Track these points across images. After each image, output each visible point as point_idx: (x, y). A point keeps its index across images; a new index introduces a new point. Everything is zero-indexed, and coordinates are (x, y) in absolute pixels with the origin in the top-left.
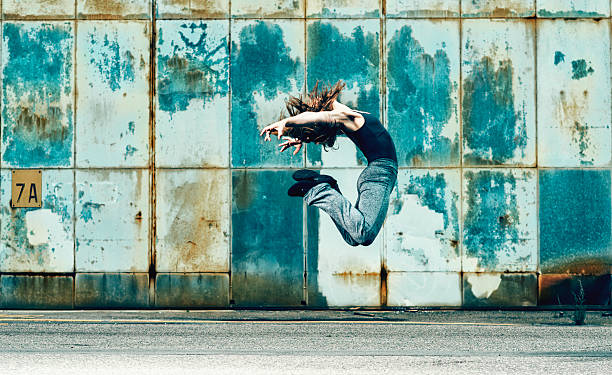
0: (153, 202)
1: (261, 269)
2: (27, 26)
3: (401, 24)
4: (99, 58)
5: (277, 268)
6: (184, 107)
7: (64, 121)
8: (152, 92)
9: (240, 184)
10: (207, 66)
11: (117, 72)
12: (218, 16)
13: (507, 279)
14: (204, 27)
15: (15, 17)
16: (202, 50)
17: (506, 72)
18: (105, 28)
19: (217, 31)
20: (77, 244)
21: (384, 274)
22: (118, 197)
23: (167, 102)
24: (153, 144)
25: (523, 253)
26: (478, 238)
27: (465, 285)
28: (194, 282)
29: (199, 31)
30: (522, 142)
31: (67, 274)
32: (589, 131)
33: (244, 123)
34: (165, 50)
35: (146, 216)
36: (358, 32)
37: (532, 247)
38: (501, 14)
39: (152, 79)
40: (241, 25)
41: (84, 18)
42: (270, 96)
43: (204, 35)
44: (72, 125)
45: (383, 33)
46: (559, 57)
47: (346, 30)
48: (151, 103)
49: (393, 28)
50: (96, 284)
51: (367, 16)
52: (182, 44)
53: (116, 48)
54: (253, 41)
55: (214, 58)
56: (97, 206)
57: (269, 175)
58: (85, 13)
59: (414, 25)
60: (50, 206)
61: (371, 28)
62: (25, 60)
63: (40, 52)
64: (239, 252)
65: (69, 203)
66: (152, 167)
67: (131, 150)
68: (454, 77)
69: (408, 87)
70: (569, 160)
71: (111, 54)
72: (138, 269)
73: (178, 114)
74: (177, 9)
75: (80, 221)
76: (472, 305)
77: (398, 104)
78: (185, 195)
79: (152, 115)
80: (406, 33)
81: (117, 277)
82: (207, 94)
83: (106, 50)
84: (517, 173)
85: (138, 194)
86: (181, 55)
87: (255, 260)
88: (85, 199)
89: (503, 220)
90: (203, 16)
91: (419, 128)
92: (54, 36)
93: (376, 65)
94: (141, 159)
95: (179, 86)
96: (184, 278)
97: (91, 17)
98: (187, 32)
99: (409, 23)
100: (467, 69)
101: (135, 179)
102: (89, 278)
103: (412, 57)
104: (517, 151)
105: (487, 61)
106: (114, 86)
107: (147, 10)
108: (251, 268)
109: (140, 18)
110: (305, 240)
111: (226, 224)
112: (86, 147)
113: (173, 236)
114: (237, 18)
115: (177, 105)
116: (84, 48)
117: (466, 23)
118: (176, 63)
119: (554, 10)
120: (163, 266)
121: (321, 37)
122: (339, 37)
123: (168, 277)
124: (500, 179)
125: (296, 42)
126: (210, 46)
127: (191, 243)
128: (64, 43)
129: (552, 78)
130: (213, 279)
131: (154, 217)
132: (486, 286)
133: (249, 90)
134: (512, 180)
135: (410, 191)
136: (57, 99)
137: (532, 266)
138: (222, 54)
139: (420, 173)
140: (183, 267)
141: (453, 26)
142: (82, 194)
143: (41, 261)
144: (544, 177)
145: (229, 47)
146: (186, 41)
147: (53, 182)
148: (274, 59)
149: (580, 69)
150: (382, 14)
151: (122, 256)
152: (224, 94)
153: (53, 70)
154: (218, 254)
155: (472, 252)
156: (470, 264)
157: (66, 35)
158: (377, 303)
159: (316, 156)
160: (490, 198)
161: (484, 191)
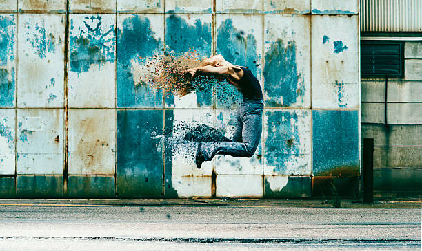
0: (67, 130)
1: (136, 172)
3: (225, 18)
4: (32, 38)
5: (145, 172)
6: (86, 69)
7: (10, 78)
8: (66, 60)
10: (101, 44)
11: (44, 46)
12: (108, 12)
13: (294, 180)
14: (100, 18)
16: (98, 33)
17: (292, 48)
18: (37, 18)
19: (108, 21)
20: (17, 157)
21: (214, 176)
22: (46, 125)
23: (76, 66)
24: (66, 93)
25: (302, 163)
26: (274, 153)
27: (265, 183)
28: (92, 180)
29: (96, 21)
30: (301, 93)
31: (11, 176)
32: (345, 86)
33: (125, 80)
34: (74, 33)
35: (62, 139)
36: (198, 23)
37: (308, 160)
38: (289, 12)
39: (66, 51)
40: (122, 18)
41: (22, 12)
42: (141, 62)
43: (100, 24)
44: (15, 81)
45: (214, 23)
46: (325, 39)
47: (191, 22)
48: (66, 66)
49: (220, 20)
50: (29, 181)
51: (204, 12)
52: (86, 29)
53: (43, 31)
54: (131, 27)
55: (106, 38)
56: (31, 132)
57: (141, 113)
58: (23, 9)
59: (233, 18)
61: (206, 20)
64: (121, 162)
65: (12, 130)
66: (66, 108)
67: (52, 97)
68: (259, 52)
69: (230, 57)
70: (332, 105)
71: (40, 35)
72: (56, 173)
73: (83, 74)
74: (82, 7)
75: (19, 142)
76: (270, 196)
78: (87, 125)
79: (66, 74)
80: (229, 23)
81: (43, 178)
82: (102, 61)
83: (37, 32)
84: (299, 112)
85: (57, 124)
86: (85, 36)
87: (131, 167)
88: (23, 128)
89: (290, 142)
90: (99, 12)
92: (3, 24)
93: (210, 43)
94: (59, 101)
95: (84, 56)
96: (86, 177)
97: (28, 12)
98: (89, 22)
99: (230, 17)
100: (267, 46)
101: (55, 115)
102: (25, 178)
103: (232, 39)
104: (299, 99)
105: (280, 42)
106: (41, 54)
107: (63, 8)
108: (129, 172)
109: (59, 12)
111: (113, 144)
112: (23, 93)
113: (79, 151)
114: (121, 13)
115: (82, 67)
116: (23, 31)
117: (267, 18)
118: (82, 41)
119: (322, 10)
120: (72, 171)
121: (175, 25)
122: (186, 25)
123: (75, 177)
124: (288, 116)
125: (158, 27)
126: (103, 30)
127: (91, 156)
128: (10, 28)
129: (323, 52)
130: (104, 179)
131: (67, 139)
132: (278, 184)
133: (129, 58)
134: (295, 117)
136: (5, 63)
137: (308, 171)
138: (111, 35)
140: (85, 171)
141: (258, 19)
142: (21, 124)
144: (315, 115)
145: (116, 31)
146: (88, 27)
147: (3, 117)
148: (145, 39)
149: (338, 46)
150: (213, 11)
151: (46, 164)
152: (112, 61)
153: (3, 45)
154: (107, 164)
155: (270, 162)
156: (269, 170)
157: (11, 23)
158: (210, 195)
159: (171, 101)
160: (282, 128)
161: (278, 124)
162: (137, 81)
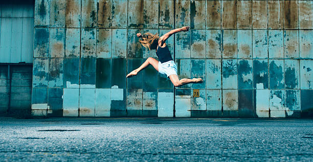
0: (222, 96)
1: (245, 109)
2: (196, 60)
3: (272, 60)
4: (211, 67)
5: (248, 110)
8: (222, 74)
9: (240, 92)
10: (233, 69)
11: (214, 70)
12: (235, 59)
13: (295, 112)
15: (193, 58)
16: (232, 65)
17: (294, 70)
18: (212, 61)
19: (235, 61)
20: (207, 105)
21: (270, 111)
22: (215, 95)
23: (225, 76)
24: (222, 84)
25: (298, 107)
26: (288, 104)
27: (286, 113)
28: (231, 113)
30: (297, 84)
31: (205, 111)
33: (240, 79)
34: (224, 65)
36: (264, 61)
37: (299, 105)
38: (292, 58)
39: (222, 71)
40: (240, 60)
41: (207, 59)
42: (246, 75)
43: (232, 62)
44: (205, 80)
45: (268, 62)
46: (304, 67)
47: (261, 61)
49: (270, 61)
50: (211, 112)
51: (265, 59)
52: (228, 64)
53: (214, 65)
54: (242, 63)
55: (234, 67)
56: (211, 97)
57: (246, 91)
59: (275, 61)
60: (201, 97)
61: (266, 61)
62: (196, 67)
63: (199, 66)
64: (240, 106)
65: (205, 96)
66: (222, 89)
67: (218, 86)
68: (283, 71)
69: (274, 73)
70: (307, 88)
71: (213, 66)
72: (219, 109)
73: (227, 78)
74: (226, 57)
75: (207, 100)
76: (288, 118)
77: (272, 76)
78: (229, 95)
79: (222, 78)
80: (273, 62)
81: (215, 111)
82: (233, 74)
83: (212, 65)
84: (296, 90)
85: (219, 94)
86: (227, 66)
87: (243, 108)
89: (294, 100)
90: (232, 59)
91: (276, 81)
92: (201, 62)
93: (267, 69)
94: (220, 87)
95: (227, 73)
96: (229, 111)
97: (209, 59)
98: (229, 62)
100: (286, 69)
101: (219, 91)
102: (209, 111)
103: (274, 67)
104: (296, 86)
105: (290, 68)
106: (214, 73)
107: (220, 57)
108: (242, 110)
109: (219, 59)
110: (253, 104)
111: (237, 101)
112: (208, 84)
113: (227, 103)
115: (227, 76)
116: (208, 65)
117: (285, 60)
118: (226, 68)
119: (303, 58)
120: (224, 109)
121: (256, 63)
122: (260, 63)
123: (225, 111)
124: (293, 91)
125: (251, 64)
126: (233, 65)
127: (230, 105)
128: (203, 64)
129: (303, 71)
130: (235, 111)
131: (222, 99)
132: (290, 113)
133: (241, 73)
134: (295, 92)
135: (274, 94)
137: (300, 109)
138: (236, 66)
139: (276, 90)
140: (229, 109)
141: (283, 61)
142: (208, 94)
143: (199, 108)
144: (302, 91)
145: (237, 65)
147: (202, 92)
148: (246, 68)
149: (309, 70)
150: (268, 58)
151: (216, 107)
152: (236, 74)
153: (201, 69)
154: (235, 107)
155: (287, 107)
156: (287, 109)
157: (204, 62)
158: (268, 117)
159: (255, 87)
160: (291, 95)
161: (290, 94)
162: (244, 80)
